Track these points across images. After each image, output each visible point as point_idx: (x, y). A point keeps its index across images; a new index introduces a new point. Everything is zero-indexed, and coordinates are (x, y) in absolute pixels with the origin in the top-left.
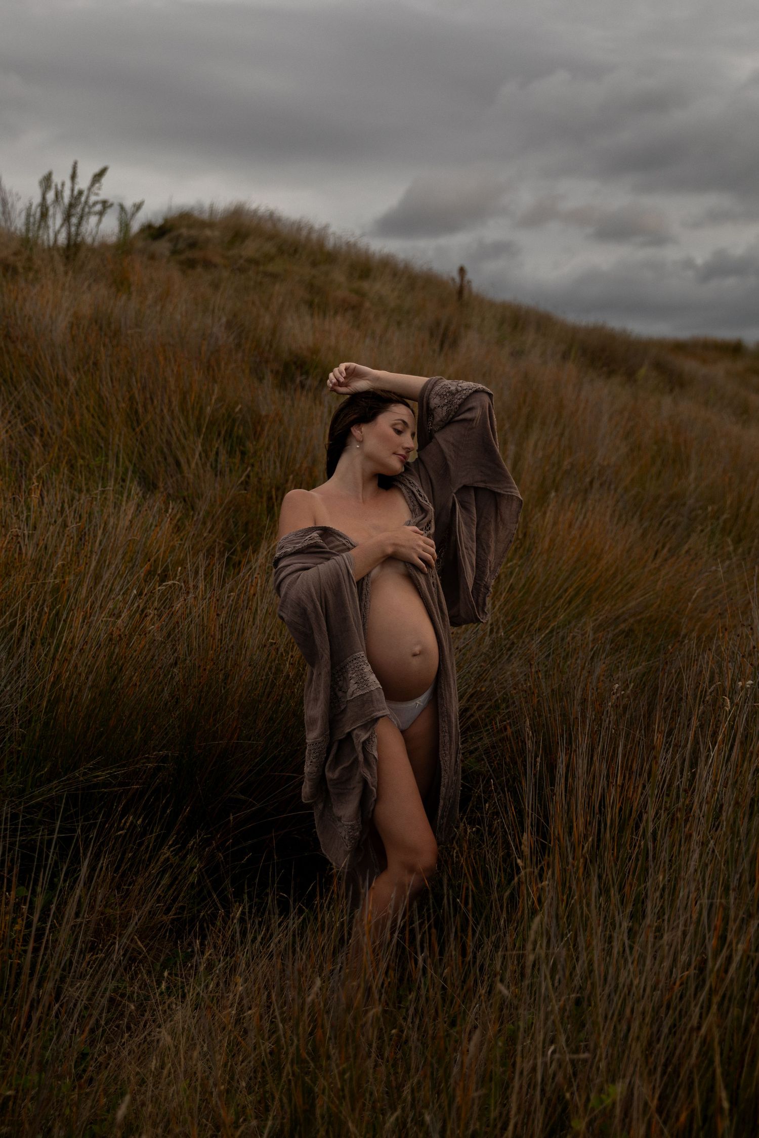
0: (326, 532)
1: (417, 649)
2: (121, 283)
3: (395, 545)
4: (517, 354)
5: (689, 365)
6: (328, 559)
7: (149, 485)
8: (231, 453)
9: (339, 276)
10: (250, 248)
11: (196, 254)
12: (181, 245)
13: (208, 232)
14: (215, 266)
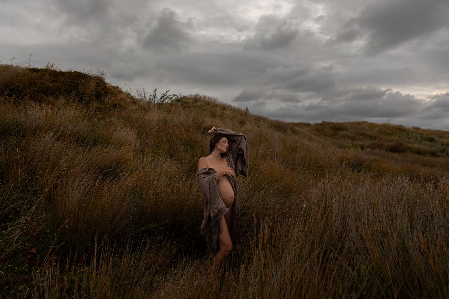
0: (210, 169)
1: (230, 197)
2: (169, 112)
3: (226, 172)
4: (258, 126)
5: (298, 129)
6: (210, 175)
7: (171, 157)
8: (190, 150)
9: (218, 110)
10: (199, 103)
11: (187, 105)
12: (183, 103)
13: (189, 100)
14: (191, 108)
